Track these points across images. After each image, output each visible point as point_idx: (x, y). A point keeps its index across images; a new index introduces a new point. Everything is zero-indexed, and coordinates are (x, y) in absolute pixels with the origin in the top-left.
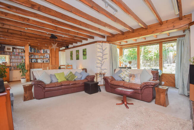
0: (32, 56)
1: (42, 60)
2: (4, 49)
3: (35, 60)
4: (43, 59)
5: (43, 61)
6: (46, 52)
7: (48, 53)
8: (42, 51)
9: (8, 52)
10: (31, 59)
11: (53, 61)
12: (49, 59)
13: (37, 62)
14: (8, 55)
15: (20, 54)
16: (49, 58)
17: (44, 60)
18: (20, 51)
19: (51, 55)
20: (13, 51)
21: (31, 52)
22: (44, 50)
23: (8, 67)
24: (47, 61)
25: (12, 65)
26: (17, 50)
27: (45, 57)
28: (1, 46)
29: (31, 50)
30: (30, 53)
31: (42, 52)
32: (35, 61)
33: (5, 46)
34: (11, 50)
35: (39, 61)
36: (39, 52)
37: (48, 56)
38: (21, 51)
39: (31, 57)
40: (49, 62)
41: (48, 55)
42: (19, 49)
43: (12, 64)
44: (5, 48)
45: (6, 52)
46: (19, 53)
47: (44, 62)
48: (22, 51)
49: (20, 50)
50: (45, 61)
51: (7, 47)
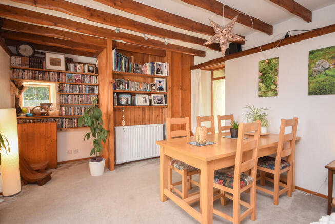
0: (120, 83)
1: (147, 96)
2: (41, 63)
3: (129, 96)
4: (150, 95)
5: (150, 101)
6: (158, 71)
7: (164, 75)
8: (147, 69)
9: (54, 71)
10: (119, 94)
11: (176, 101)
12: (165, 96)
13: (133, 103)
14: (54, 81)
15: (86, 79)
16: (164, 91)
17: (152, 97)
18: (86, 71)
19: (172, 79)
20: (67, 68)
21: (118, 70)
22: (153, 63)
23: (55, 118)
24: (160, 101)
25: (64, 113)
26: (78, 66)
27: (154, 87)
28: (35, 52)
29: (118, 64)
30: (115, 75)
31: (148, 72)
32: (127, 99)
33: (44, 54)
34: (62, 68)
35: (140, 100)
36: (139, 71)
37: (163, 85)
38: (89, 71)
39: (119, 86)
40: (166, 102)
41: (165, 80)
42: (84, 63)
43: (63, 108)
44: (44, 59)
45: (49, 71)
46: (83, 75)
47: (153, 104)
48: (91, 68)
49: (86, 66)
50: (156, 100)
51: (49, 56)
